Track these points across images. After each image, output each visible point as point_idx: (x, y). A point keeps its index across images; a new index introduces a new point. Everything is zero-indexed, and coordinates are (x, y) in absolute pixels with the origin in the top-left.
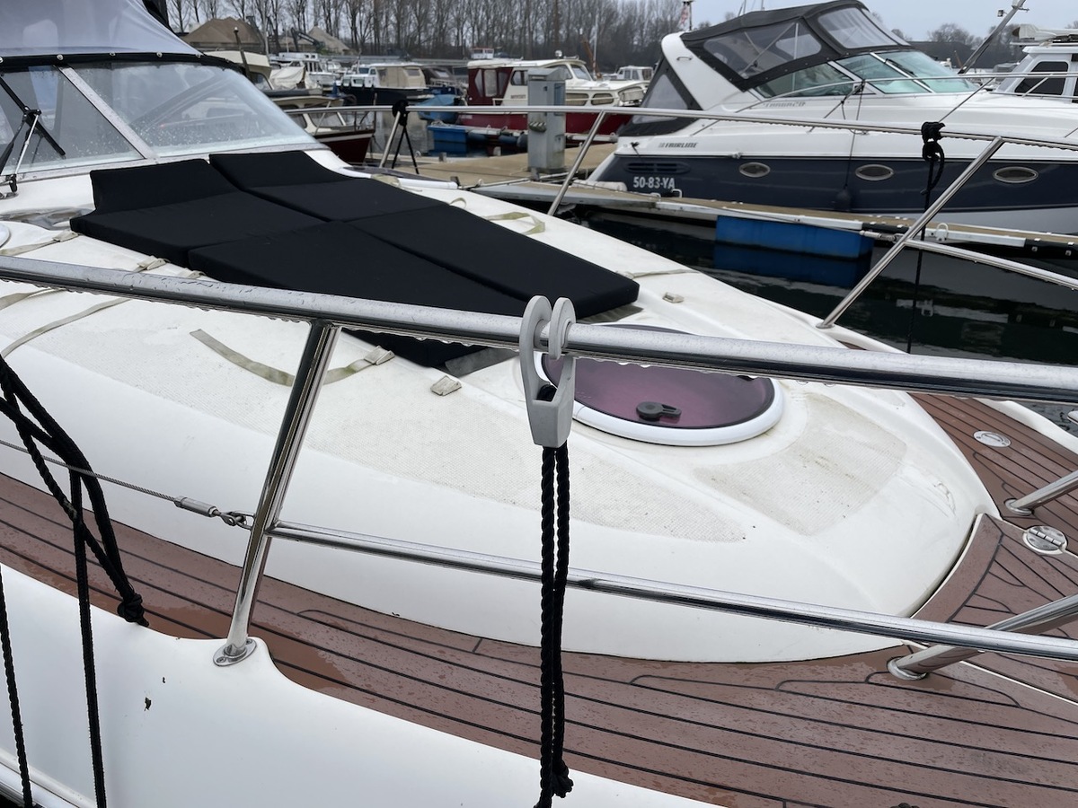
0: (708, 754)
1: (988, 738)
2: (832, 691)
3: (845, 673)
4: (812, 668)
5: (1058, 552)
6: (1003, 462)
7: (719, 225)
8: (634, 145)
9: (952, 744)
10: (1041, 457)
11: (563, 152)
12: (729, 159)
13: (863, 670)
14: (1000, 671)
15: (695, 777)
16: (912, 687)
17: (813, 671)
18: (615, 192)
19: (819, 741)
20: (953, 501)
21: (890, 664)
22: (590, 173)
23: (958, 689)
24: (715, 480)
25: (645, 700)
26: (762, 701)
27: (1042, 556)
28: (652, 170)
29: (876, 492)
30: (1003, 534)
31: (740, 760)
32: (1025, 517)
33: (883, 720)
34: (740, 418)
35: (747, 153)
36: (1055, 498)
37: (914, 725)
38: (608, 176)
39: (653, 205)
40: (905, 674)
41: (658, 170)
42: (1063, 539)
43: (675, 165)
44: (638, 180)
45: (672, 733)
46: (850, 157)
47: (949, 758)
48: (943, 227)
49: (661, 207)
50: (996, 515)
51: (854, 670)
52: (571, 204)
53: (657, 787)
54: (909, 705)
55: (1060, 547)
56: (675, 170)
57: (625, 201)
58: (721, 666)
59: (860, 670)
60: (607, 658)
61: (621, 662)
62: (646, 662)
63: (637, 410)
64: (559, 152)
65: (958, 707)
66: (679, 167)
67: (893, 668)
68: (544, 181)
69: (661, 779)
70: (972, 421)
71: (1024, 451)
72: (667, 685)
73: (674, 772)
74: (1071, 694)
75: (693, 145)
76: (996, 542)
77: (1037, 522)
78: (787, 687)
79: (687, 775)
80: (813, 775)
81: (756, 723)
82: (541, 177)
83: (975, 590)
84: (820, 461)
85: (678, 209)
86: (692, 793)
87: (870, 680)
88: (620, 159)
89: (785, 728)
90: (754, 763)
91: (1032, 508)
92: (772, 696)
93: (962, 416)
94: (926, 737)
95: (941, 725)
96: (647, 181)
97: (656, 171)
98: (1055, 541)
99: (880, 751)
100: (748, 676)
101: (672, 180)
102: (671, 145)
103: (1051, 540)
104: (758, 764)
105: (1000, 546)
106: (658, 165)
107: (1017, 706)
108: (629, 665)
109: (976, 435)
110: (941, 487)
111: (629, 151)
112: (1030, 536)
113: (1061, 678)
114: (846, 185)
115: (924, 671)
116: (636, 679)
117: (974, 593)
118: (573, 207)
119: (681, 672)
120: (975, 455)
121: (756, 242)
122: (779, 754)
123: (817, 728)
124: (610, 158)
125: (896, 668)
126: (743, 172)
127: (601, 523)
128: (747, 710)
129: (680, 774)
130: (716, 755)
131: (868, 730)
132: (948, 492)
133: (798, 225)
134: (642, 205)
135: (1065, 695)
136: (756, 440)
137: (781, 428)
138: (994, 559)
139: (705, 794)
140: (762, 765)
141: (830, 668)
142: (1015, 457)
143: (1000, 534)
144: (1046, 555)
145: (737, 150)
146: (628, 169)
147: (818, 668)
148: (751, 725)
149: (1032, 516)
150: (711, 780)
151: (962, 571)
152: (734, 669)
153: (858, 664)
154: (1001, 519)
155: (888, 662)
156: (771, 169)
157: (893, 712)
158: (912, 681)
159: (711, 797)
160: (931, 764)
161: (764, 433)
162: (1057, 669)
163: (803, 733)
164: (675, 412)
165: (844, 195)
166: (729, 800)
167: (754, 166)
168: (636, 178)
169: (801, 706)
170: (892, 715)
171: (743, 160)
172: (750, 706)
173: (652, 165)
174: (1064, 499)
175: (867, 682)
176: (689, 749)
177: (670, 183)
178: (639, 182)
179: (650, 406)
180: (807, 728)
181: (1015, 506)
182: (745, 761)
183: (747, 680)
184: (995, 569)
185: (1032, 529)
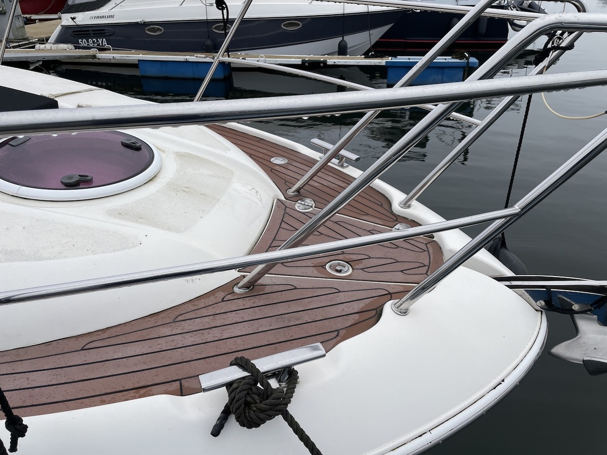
0: (134, 372)
1: (283, 309)
2: (204, 312)
3: (212, 300)
4: (193, 303)
5: (311, 209)
6: (284, 171)
7: (140, 66)
8: (73, 19)
9: (266, 318)
10: (301, 164)
11: (24, 27)
12: (137, 24)
13: (221, 295)
14: (288, 274)
15: (126, 388)
16: (246, 296)
17: (194, 305)
18: (66, 50)
19: (199, 341)
20: (260, 196)
21: (235, 288)
22: (47, 39)
23: (268, 290)
24: (121, 214)
25: (92, 356)
26: (166, 331)
27: (303, 213)
28: (90, 34)
29: (218, 200)
30: (286, 207)
31: (154, 368)
32: (296, 196)
33: (232, 317)
34: (133, 174)
35: (147, 20)
36: (306, 183)
37: (246, 315)
38: (60, 40)
39: (94, 57)
40: (242, 290)
41: (94, 34)
42: (313, 202)
43: (104, 30)
44: (82, 41)
45: (110, 368)
46: (207, 20)
47: (264, 325)
48: (262, 57)
49: (100, 58)
50: (282, 198)
51: (216, 297)
52: (38, 61)
53: (103, 403)
54: (244, 305)
55: (311, 207)
56: (105, 33)
57: (75, 56)
58: (140, 320)
59: (219, 296)
60: (64, 340)
61: (74, 339)
62: (91, 334)
63: (61, 182)
64: (20, 27)
65: (268, 298)
66: (106, 31)
67: (236, 290)
68: (14, 47)
69: (104, 397)
70: (270, 153)
71: (294, 164)
72: (106, 343)
73: (114, 390)
74: (320, 275)
75: (112, 17)
76: (283, 212)
77: (301, 197)
78: (180, 318)
79: (121, 389)
80: (196, 360)
81: (163, 344)
82: (11, 45)
83: (275, 238)
84: (185, 189)
85: (111, 58)
86: (126, 397)
87: (225, 300)
88: (66, 28)
89: (180, 341)
90: (161, 367)
91: (298, 191)
92: (171, 326)
93: (265, 151)
94: (254, 319)
95: (260, 310)
96: (88, 42)
97: (92, 35)
98: (309, 205)
99: (231, 334)
100: (156, 321)
101: (104, 39)
102: (98, 17)
103: (307, 204)
104: (164, 366)
105: (285, 213)
106: (93, 30)
107: (296, 288)
108: (80, 339)
109: (272, 160)
110: (253, 190)
111: (70, 23)
112: (299, 205)
113: (315, 269)
114: (209, 37)
115: (251, 285)
116: (85, 346)
117: (274, 240)
118: (41, 63)
119: (113, 332)
120: (271, 171)
121: (165, 74)
122: (176, 356)
123: (197, 334)
124: (59, 28)
125: (237, 289)
126: (147, 32)
127: (41, 259)
128: (157, 339)
129: (117, 390)
130: (139, 371)
131: (224, 326)
132: (257, 192)
133: (187, 62)
134: (87, 57)
135: (317, 276)
136: (146, 184)
137: (161, 176)
138: (282, 220)
139: (133, 395)
140: (167, 366)
141: (203, 300)
142: (290, 167)
143: (285, 207)
144: (306, 212)
145: (141, 18)
146: (72, 35)
147: (196, 303)
148: (160, 346)
149: (299, 195)
150: (136, 386)
151: (268, 231)
152: (149, 319)
153: (218, 293)
154: (285, 200)
155: (233, 287)
156: (164, 29)
157: (236, 312)
158: (245, 293)
159: (137, 395)
160: (257, 331)
161: (150, 180)
162: (313, 265)
163: (189, 339)
164: (88, 178)
165: (209, 42)
166: (148, 392)
167: (154, 28)
168: (80, 40)
169: (187, 326)
170: (236, 313)
171: (145, 24)
172: (158, 336)
173: (89, 31)
174: (311, 182)
175: (223, 301)
176: (121, 374)
177: (103, 42)
178: (83, 42)
179: (70, 178)
180: (191, 337)
181: (291, 192)
182: (156, 368)
183: (156, 323)
184: (284, 225)
185: (299, 201)
